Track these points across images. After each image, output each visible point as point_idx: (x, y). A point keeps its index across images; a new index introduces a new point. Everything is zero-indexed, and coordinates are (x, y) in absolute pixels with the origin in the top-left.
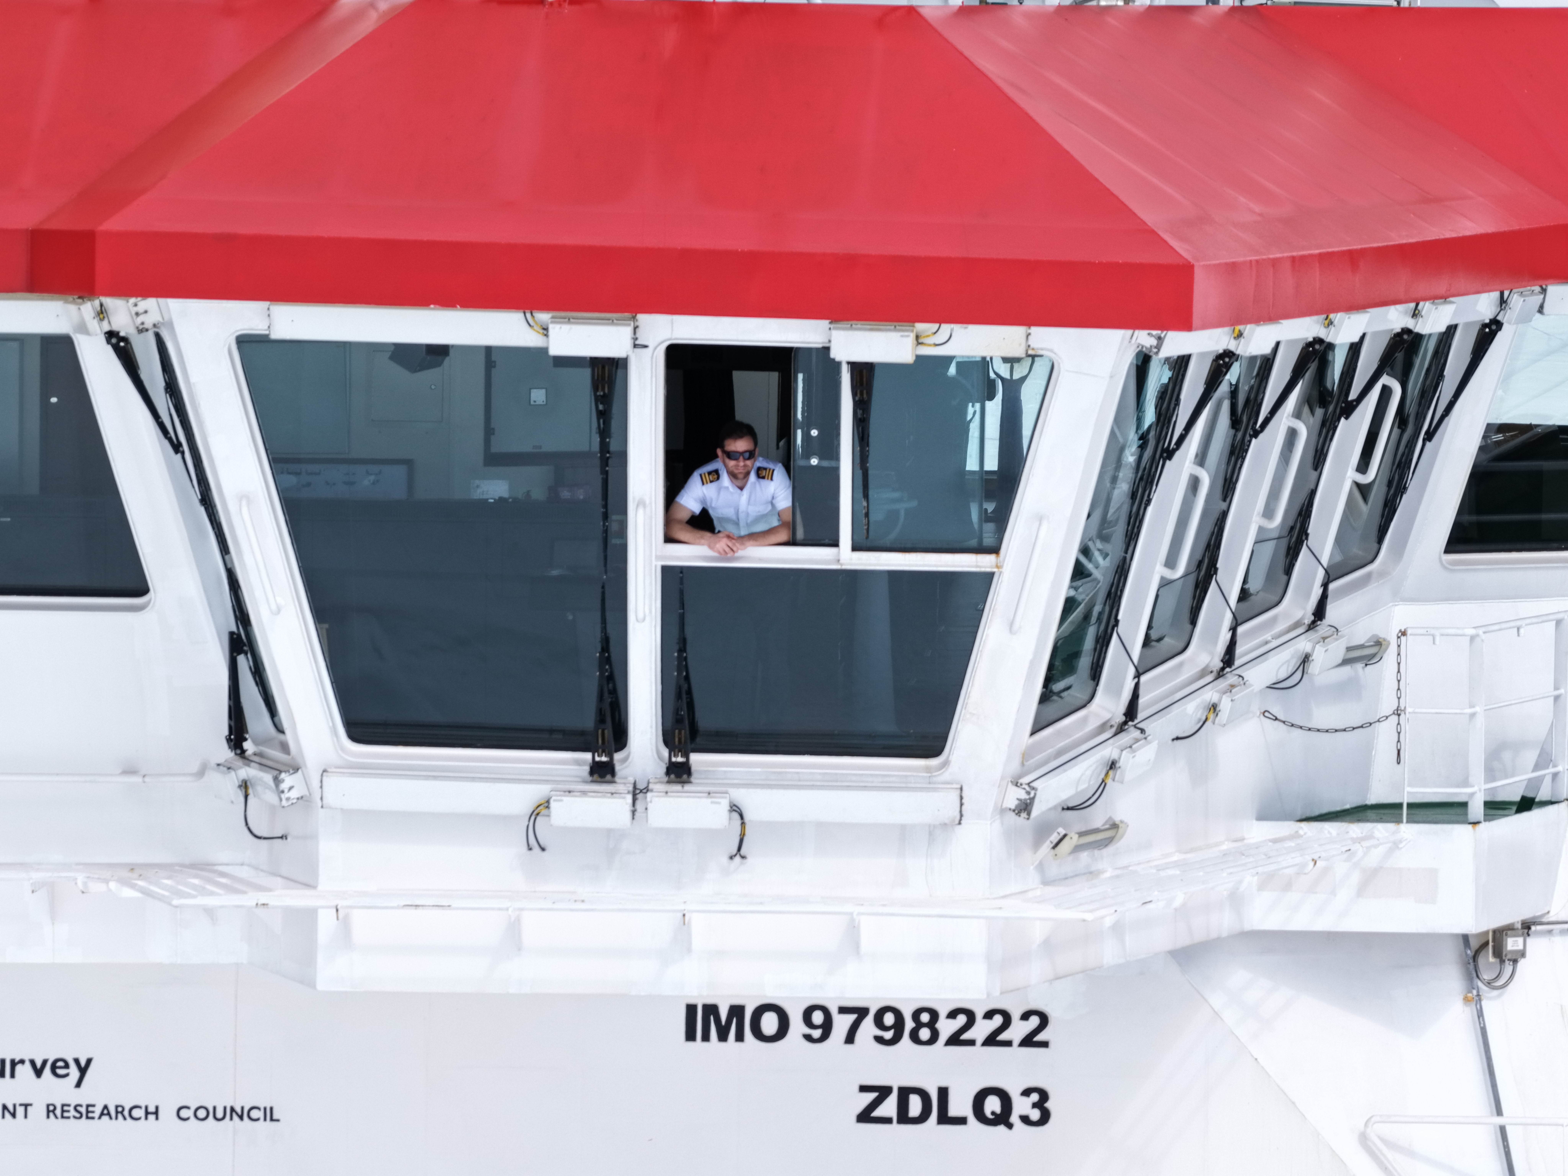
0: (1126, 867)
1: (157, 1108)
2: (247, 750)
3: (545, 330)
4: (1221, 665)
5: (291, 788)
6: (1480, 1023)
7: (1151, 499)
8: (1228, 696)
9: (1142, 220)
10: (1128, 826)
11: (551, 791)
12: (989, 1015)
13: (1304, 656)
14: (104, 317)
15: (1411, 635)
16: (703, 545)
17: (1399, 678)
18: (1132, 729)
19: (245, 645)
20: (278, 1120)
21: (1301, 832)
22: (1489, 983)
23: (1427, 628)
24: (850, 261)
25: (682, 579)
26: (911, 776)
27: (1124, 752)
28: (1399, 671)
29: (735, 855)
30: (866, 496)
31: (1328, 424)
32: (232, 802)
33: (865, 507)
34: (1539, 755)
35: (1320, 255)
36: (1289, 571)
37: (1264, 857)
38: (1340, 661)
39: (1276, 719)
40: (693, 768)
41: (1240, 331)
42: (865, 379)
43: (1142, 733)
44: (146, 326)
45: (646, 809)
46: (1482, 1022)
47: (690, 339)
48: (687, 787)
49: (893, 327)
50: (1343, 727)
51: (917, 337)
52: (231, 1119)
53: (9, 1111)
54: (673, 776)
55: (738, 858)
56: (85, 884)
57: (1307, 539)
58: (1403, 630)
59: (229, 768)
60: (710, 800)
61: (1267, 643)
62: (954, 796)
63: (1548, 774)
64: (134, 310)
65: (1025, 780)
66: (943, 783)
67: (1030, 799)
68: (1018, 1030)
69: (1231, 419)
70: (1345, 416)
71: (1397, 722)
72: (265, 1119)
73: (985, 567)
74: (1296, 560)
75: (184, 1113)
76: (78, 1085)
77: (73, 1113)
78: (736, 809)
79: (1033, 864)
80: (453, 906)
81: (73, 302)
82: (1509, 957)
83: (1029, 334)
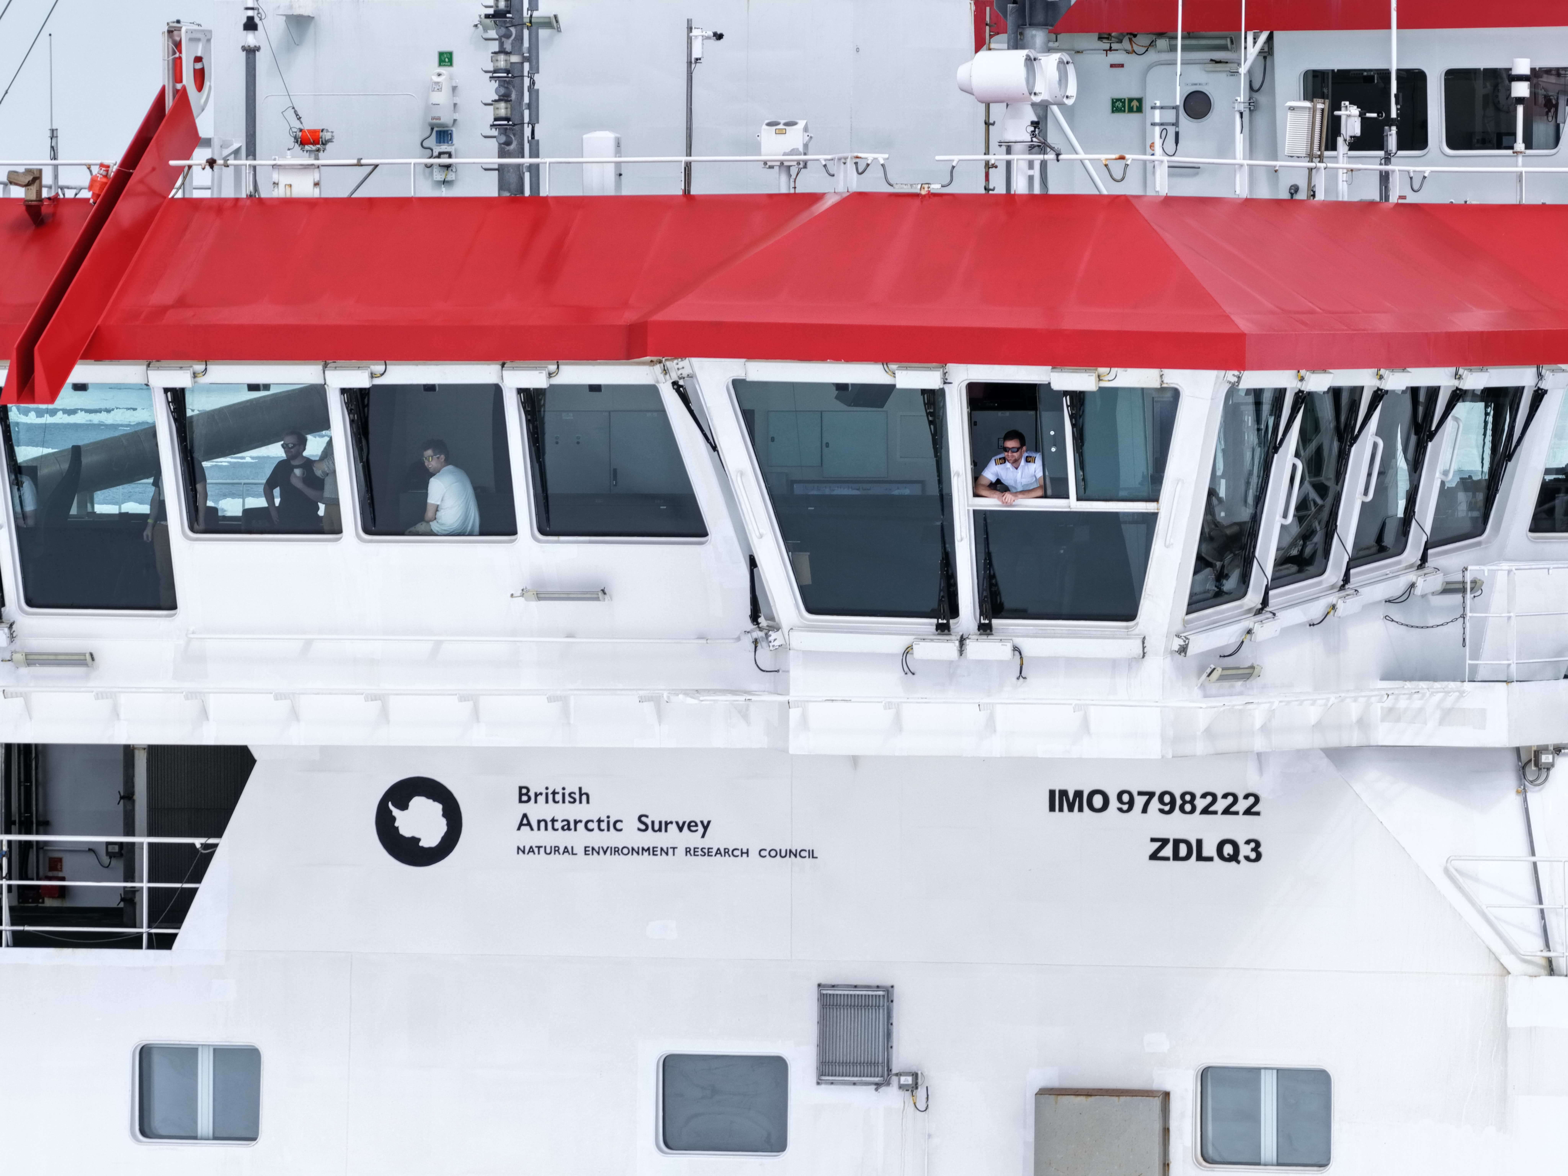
1: (748, 850)
2: (762, 623)
3: (894, 374)
4: (1342, 584)
5: (775, 640)
6: (1525, 809)
7: (1269, 478)
8: (1343, 602)
9: (1223, 310)
10: (1264, 673)
11: (914, 640)
12: (1225, 796)
13: (1412, 583)
14: (667, 372)
15: (1470, 570)
16: (994, 498)
18: (1263, 615)
20: (817, 858)
22: (1532, 782)
23: (1480, 566)
25: (985, 517)
26: (1118, 631)
27: (1258, 624)
29: (1019, 676)
30: (1081, 468)
31: (1420, 444)
32: (751, 651)
33: (1081, 476)
36: (1405, 535)
38: (1439, 590)
39: (1395, 621)
40: (994, 627)
41: (1301, 377)
43: (1268, 617)
44: (683, 376)
45: (967, 649)
46: (1527, 807)
47: (982, 379)
48: (990, 637)
49: (1085, 370)
50: (1431, 625)
51: (1099, 376)
52: (790, 857)
53: (664, 851)
54: (982, 631)
55: (1021, 678)
56: (668, 697)
57: (1416, 515)
58: (1466, 567)
59: (748, 632)
60: (1001, 644)
62: (1139, 642)
64: (676, 367)
65: (1183, 636)
66: (1134, 635)
67: (1186, 646)
68: (1242, 805)
70: (1429, 440)
71: (1463, 622)
72: (809, 857)
73: (1153, 509)
75: (763, 853)
76: (703, 836)
77: (700, 853)
78: (1016, 649)
79: (1195, 683)
82: (1543, 766)
83: (1163, 375)
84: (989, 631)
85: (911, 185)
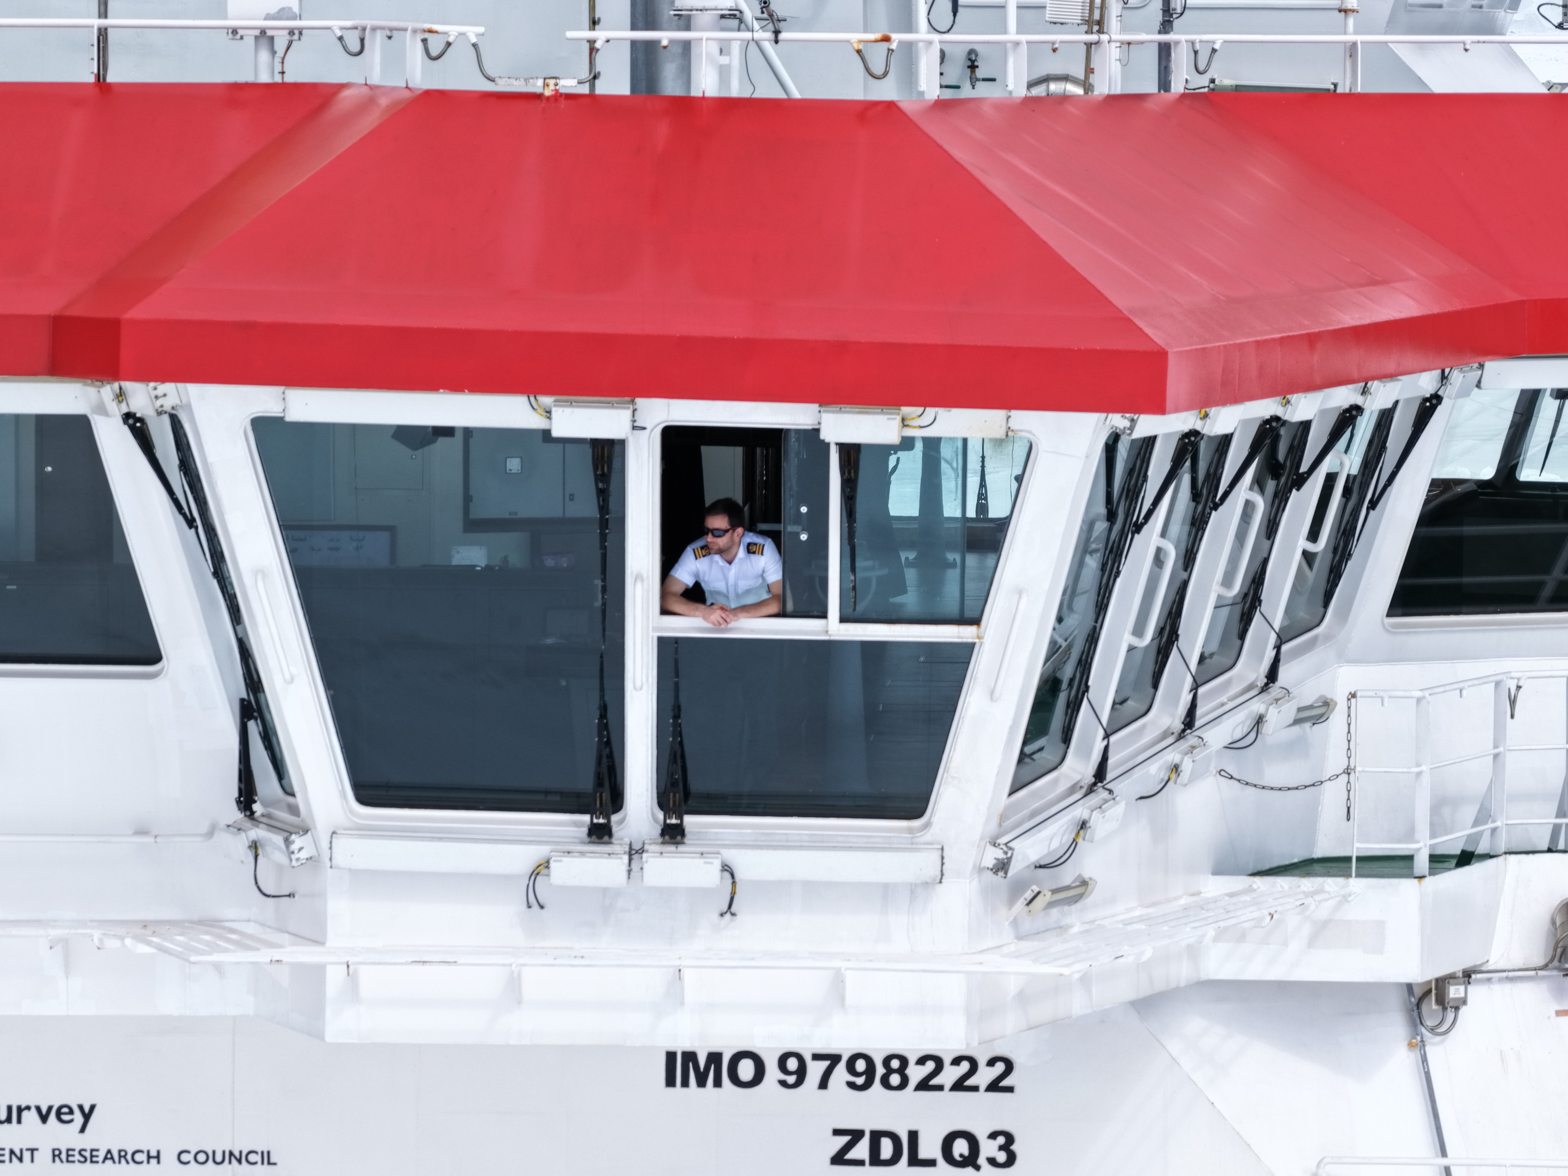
0: (1093, 921)
1: (158, 1152)
2: (256, 812)
3: (548, 413)
4: (1182, 727)
5: (301, 849)
6: (1424, 1068)
7: (1121, 571)
8: (1189, 758)
9: (1118, 308)
10: (1096, 883)
11: (551, 852)
12: (956, 1061)
13: (1258, 717)
14: (123, 400)
15: (1360, 697)
16: (697, 616)
17: (1349, 739)
18: (1101, 790)
19: (255, 711)
20: (275, 1164)
21: (1255, 886)
22: (1432, 1030)
23: (1376, 690)
24: (841, 348)
25: (676, 649)
26: (894, 837)
27: (1094, 813)
28: (1349, 732)
29: (726, 913)
30: (853, 569)
31: (1280, 495)
32: (242, 862)
33: (852, 581)
34: (1479, 811)
35: (1282, 338)
36: (1242, 636)
37: (1223, 911)
38: (1291, 721)
39: (1232, 778)
40: (687, 830)
41: (1206, 412)
42: (852, 459)
43: (1110, 793)
44: (165, 409)
45: (642, 869)
46: (1426, 1067)
47: (685, 421)
48: (681, 848)
49: (880, 410)
50: (1296, 786)
51: (903, 420)
52: (230, 1162)
53: (16, 1156)
54: (667, 837)
55: (728, 916)
56: (101, 940)
57: (1260, 605)
58: (1353, 693)
59: (239, 830)
60: (702, 861)
61: (1223, 705)
62: (936, 856)
63: (1487, 829)
64: (153, 393)
65: (1003, 840)
66: (925, 844)
67: (1007, 858)
68: (984, 1076)
69: (1192, 492)
70: (1296, 488)
71: (1347, 781)
72: (263, 1163)
73: (967, 638)
74: (1250, 626)
75: (184, 1157)
76: (83, 1130)
77: (77, 1157)
78: (727, 869)
79: (1008, 920)
80: (459, 962)
81: (92, 385)
82: (1451, 1004)
83: (1010, 417)
84: (679, 838)
85: (526, 80)
